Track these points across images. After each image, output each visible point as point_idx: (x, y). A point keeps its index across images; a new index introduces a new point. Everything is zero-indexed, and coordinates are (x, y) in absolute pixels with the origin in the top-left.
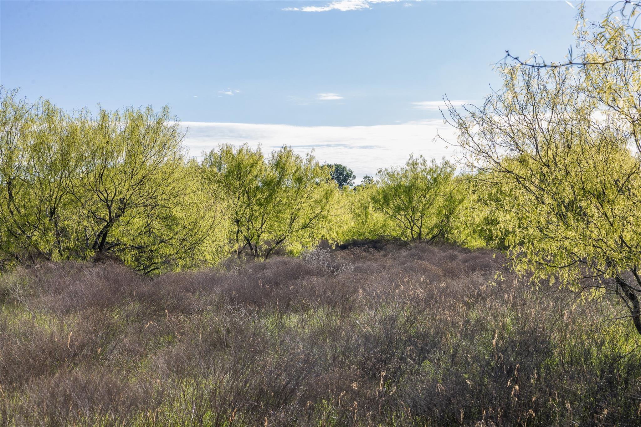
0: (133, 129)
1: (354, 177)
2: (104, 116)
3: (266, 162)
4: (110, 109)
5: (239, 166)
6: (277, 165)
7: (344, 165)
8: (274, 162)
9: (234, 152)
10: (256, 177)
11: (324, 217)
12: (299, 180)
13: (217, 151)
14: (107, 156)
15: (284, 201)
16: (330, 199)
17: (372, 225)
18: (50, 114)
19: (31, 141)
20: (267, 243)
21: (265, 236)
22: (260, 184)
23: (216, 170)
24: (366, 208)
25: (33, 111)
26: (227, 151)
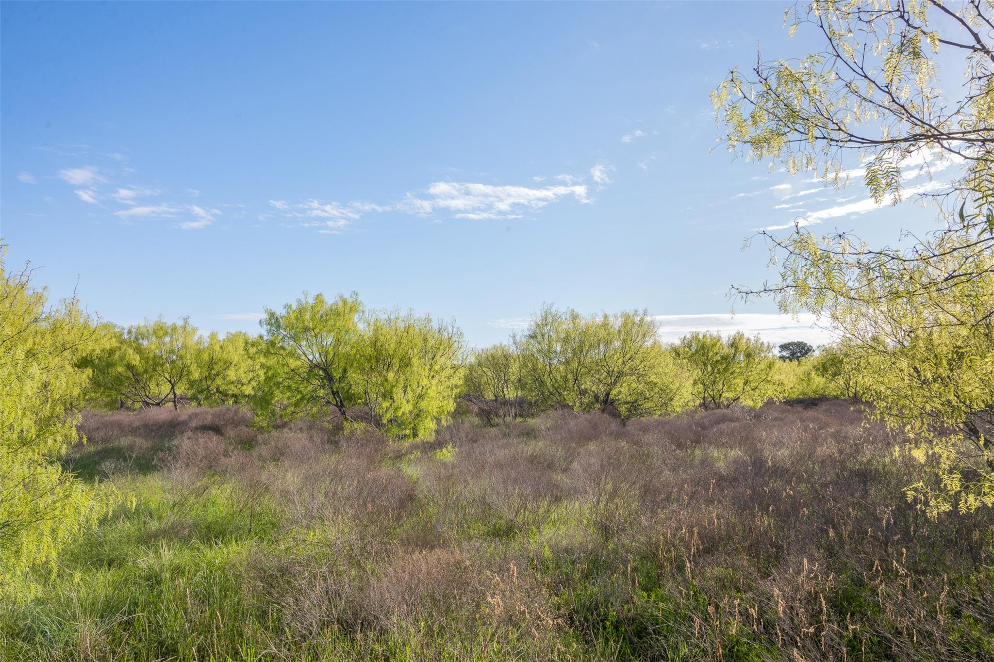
0: (625, 324)
1: (814, 351)
2: (606, 317)
3: (724, 343)
4: (610, 312)
5: (703, 347)
6: (732, 346)
7: (805, 342)
8: (730, 343)
9: (701, 337)
10: (717, 354)
11: (768, 381)
12: (748, 356)
13: (689, 336)
14: (608, 343)
15: (737, 371)
16: (772, 369)
17: (814, 387)
18: (574, 317)
19: (563, 335)
20: (727, 399)
21: (726, 395)
22: (719, 358)
23: (687, 349)
24: (809, 374)
25: (563, 317)
26: (695, 337)
